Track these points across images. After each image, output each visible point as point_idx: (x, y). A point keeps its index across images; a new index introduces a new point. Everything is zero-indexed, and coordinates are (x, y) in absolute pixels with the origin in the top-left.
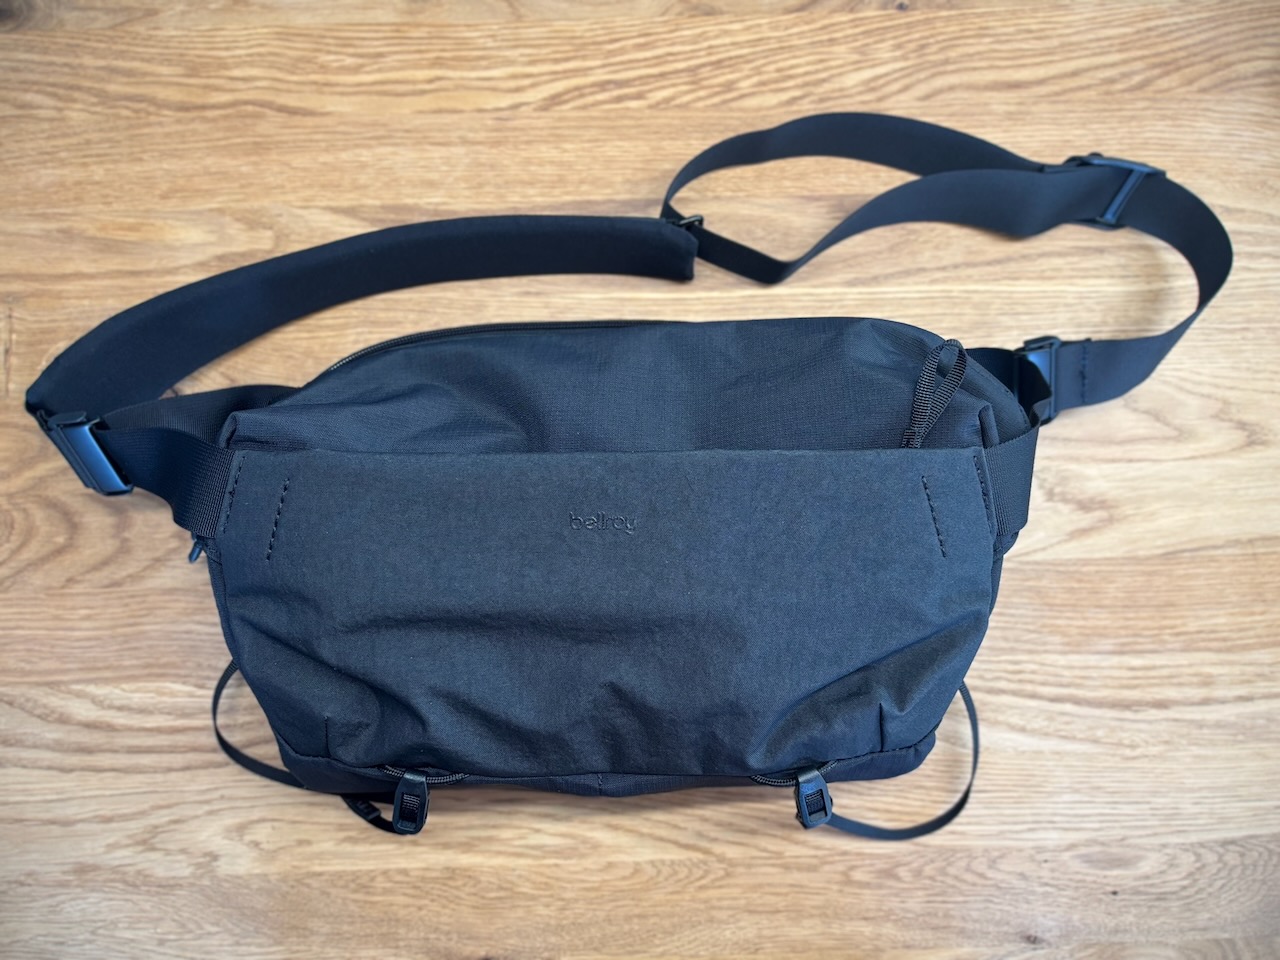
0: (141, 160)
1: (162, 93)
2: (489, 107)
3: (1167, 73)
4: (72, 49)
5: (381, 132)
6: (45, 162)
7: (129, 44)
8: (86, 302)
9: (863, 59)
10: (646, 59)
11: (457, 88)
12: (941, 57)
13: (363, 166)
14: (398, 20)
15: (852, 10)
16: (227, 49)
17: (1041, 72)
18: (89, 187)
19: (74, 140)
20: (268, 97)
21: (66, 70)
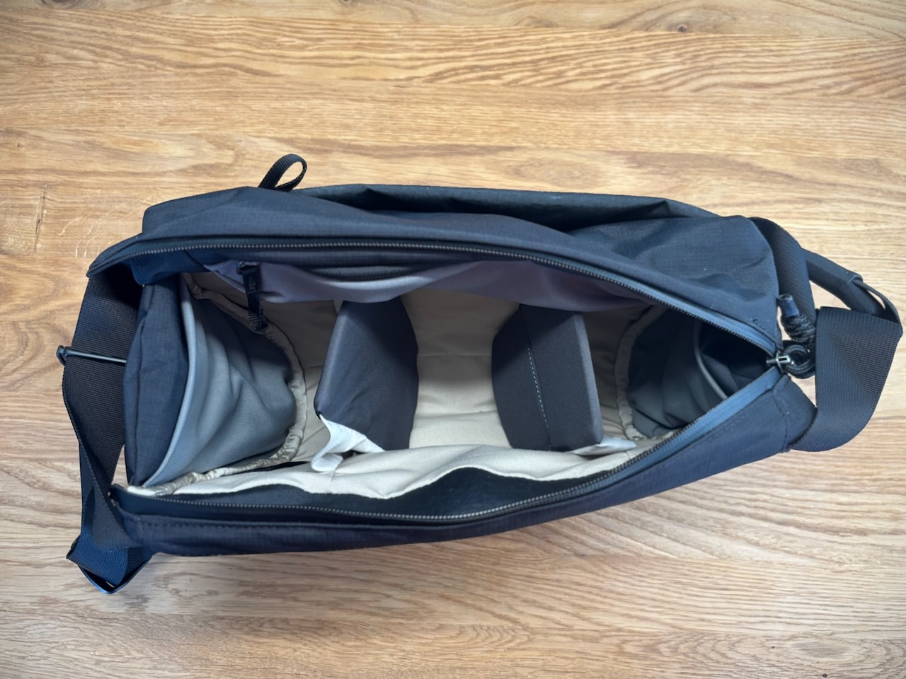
0: (148, 98)
1: (167, 56)
2: (392, 78)
3: (867, 85)
4: (109, 22)
5: (316, 90)
6: (82, 95)
7: (148, 22)
8: (99, 191)
9: (654, 62)
10: (503, 53)
11: (371, 64)
12: (709, 64)
13: (301, 112)
14: (334, 17)
15: (647, 30)
16: (215, 29)
17: (778, 78)
18: (110, 114)
19: (103, 83)
20: (240, 62)
21: (103, 36)
